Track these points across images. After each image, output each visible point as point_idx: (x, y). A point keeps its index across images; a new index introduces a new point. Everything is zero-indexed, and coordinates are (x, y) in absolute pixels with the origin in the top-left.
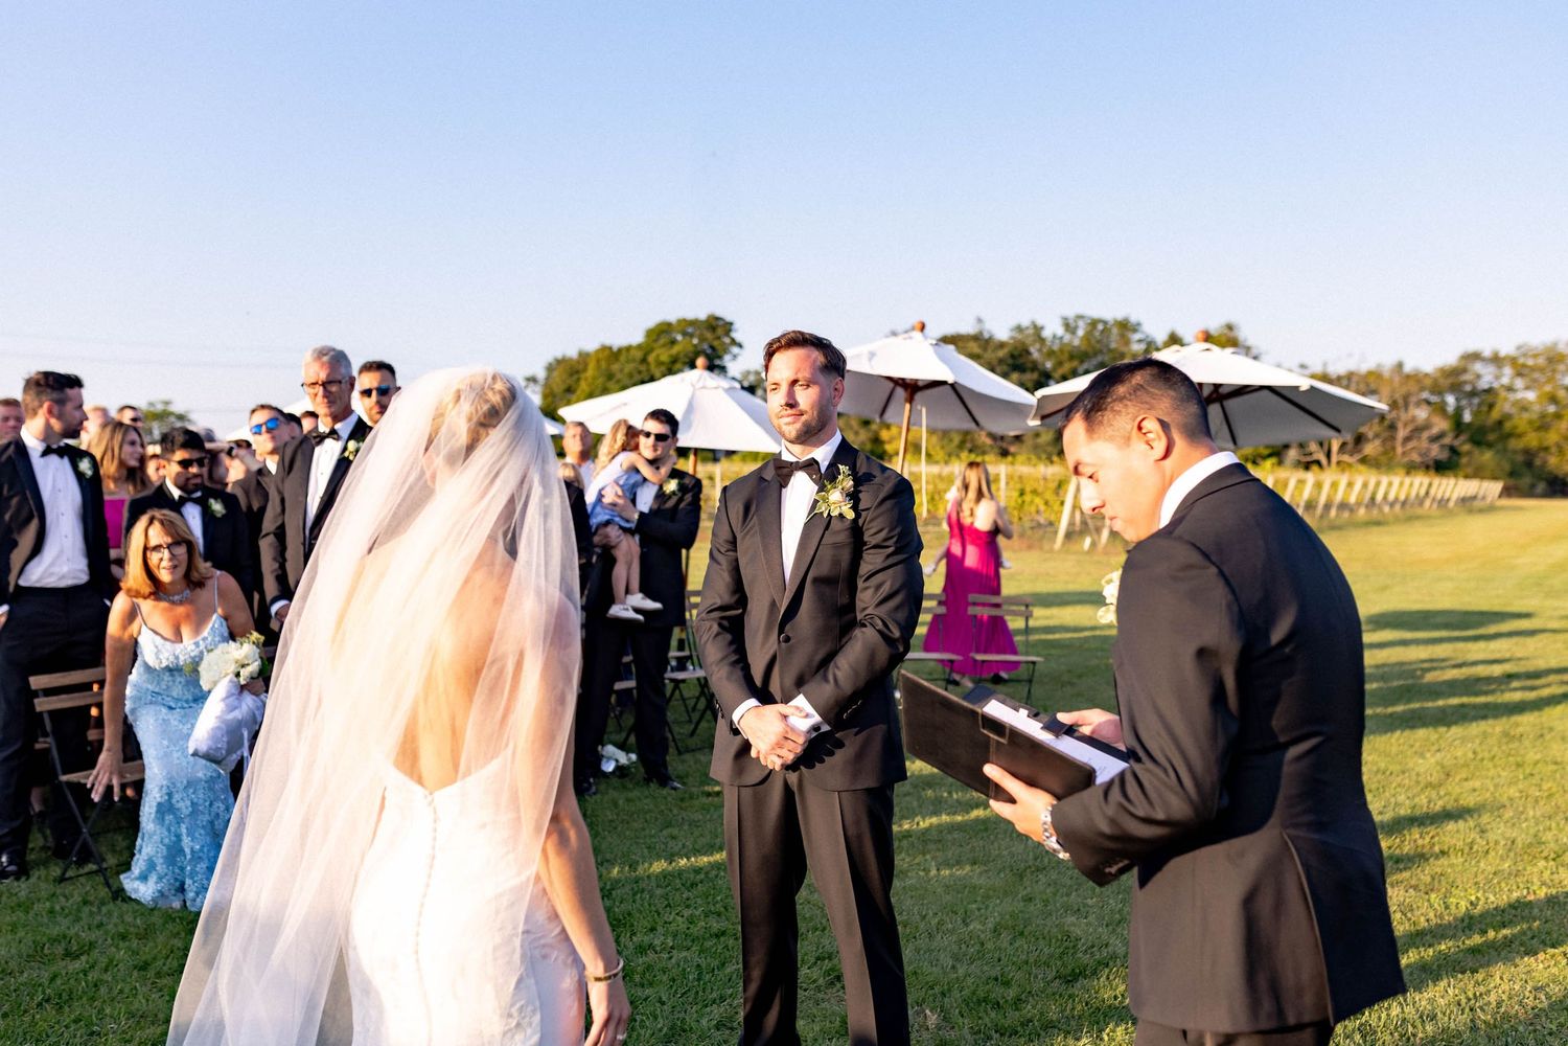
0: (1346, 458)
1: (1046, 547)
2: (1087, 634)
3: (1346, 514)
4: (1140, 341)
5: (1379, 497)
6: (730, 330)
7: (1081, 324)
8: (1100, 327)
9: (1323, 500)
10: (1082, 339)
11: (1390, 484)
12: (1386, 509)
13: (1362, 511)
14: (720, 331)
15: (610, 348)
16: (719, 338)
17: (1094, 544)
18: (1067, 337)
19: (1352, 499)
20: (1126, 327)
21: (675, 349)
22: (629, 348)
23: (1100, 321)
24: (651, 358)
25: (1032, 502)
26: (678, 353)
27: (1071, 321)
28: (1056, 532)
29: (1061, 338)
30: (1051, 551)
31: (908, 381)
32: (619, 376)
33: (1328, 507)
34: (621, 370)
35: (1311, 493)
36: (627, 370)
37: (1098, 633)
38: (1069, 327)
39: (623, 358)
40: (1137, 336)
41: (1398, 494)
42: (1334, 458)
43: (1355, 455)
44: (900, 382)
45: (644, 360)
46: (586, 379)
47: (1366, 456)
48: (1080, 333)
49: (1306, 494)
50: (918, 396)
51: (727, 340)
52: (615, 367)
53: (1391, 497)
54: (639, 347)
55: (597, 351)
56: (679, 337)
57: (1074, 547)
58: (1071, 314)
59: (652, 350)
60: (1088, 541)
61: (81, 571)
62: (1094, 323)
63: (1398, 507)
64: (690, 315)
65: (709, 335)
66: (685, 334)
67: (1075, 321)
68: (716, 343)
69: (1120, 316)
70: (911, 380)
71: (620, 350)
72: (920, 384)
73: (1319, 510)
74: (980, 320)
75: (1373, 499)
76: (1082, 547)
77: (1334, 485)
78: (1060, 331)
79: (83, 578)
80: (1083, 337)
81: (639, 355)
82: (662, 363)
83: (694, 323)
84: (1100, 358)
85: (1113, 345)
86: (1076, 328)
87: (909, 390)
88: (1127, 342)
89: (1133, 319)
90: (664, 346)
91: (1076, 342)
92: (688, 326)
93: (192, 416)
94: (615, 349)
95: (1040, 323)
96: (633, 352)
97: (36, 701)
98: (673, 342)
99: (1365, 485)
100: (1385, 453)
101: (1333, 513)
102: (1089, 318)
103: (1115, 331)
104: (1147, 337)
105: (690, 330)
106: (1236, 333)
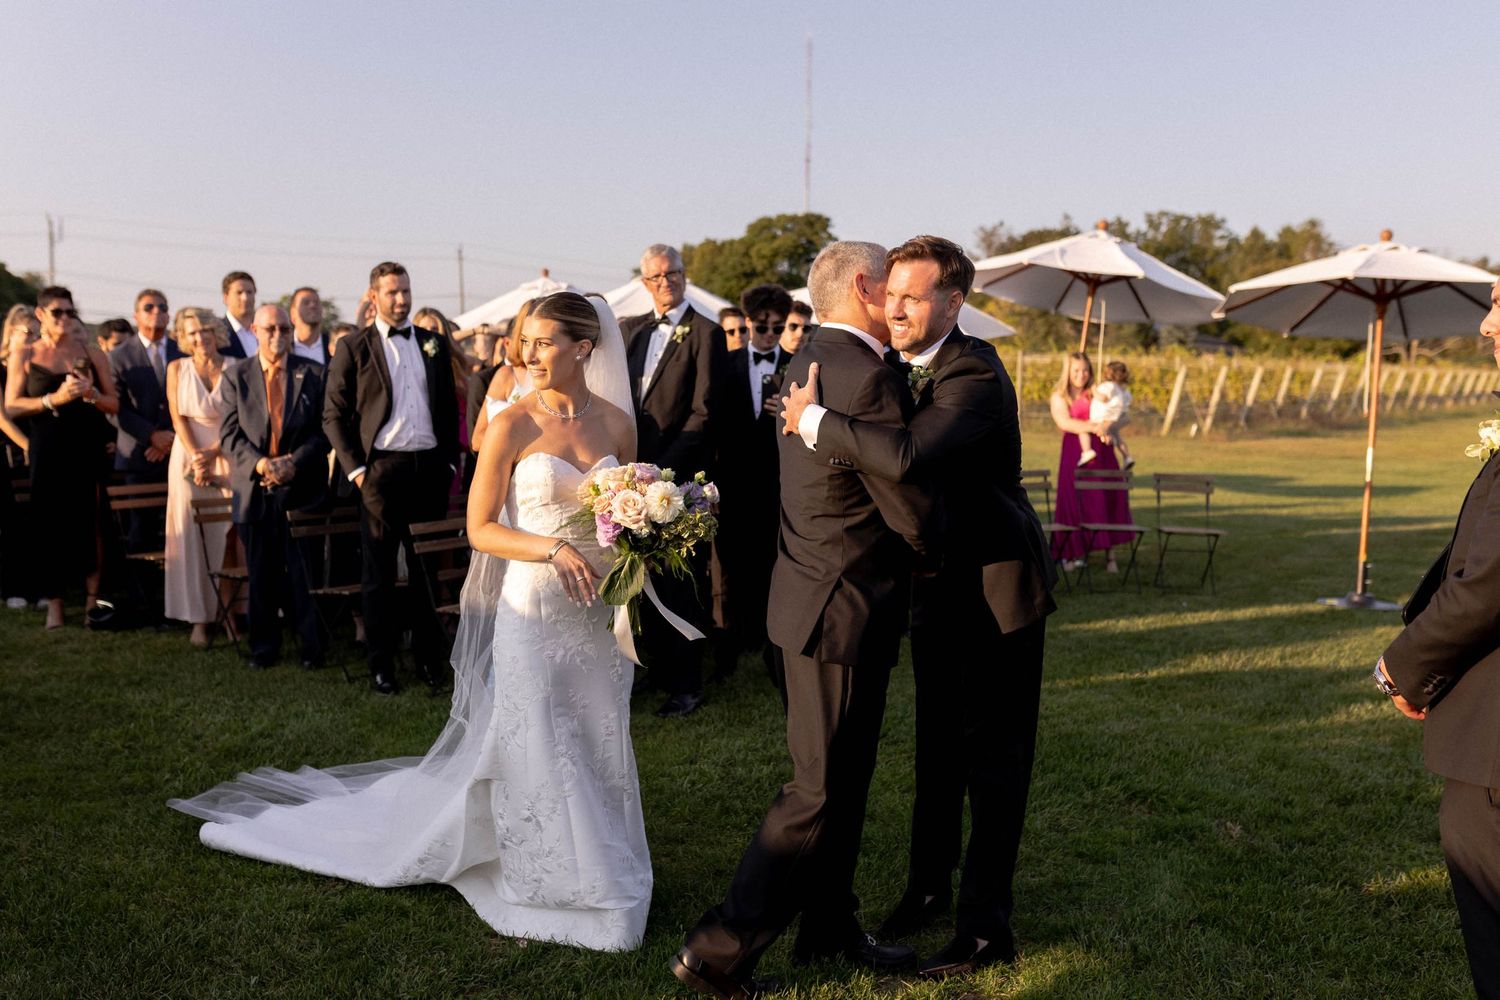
0: (1426, 352)
1: (1154, 433)
2: (1226, 513)
3: (1434, 407)
4: (1222, 237)
5: (1467, 389)
6: (827, 226)
7: (1165, 220)
8: (1184, 223)
9: (1413, 391)
10: (1165, 235)
11: (1478, 377)
12: (1473, 402)
13: (1449, 404)
14: (818, 227)
15: (714, 242)
16: (817, 233)
17: (1199, 430)
18: (1151, 234)
19: (1442, 391)
20: (1210, 223)
21: (776, 244)
22: (732, 242)
23: (1182, 217)
24: (753, 252)
25: (1140, 390)
26: (779, 248)
27: (1155, 218)
28: (1162, 420)
29: (1145, 234)
30: (1159, 436)
31: (1091, 276)
32: (722, 269)
33: (1417, 398)
34: (725, 263)
35: (1403, 385)
36: (730, 263)
37: (1236, 512)
38: (1153, 223)
39: (726, 251)
40: (1219, 233)
41: (1485, 387)
42: (1414, 352)
43: (1436, 349)
44: (1083, 276)
45: (746, 254)
46: (692, 271)
47: (1446, 350)
48: (1164, 229)
49: (1398, 386)
50: (1100, 290)
51: (824, 235)
52: (719, 260)
53: (1479, 389)
54: (742, 241)
55: (702, 245)
56: (779, 233)
57: (1180, 434)
58: (1154, 210)
59: (753, 245)
60: (1194, 428)
61: (428, 437)
62: (1177, 219)
63: (1484, 400)
64: (790, 211)
65: (808, 231)
66: (785, 229)
67: (1159, 218)
68: (814, 238)
69: (1204, 212)
70: (1094, 274)
71: (724, 244)
72: (1103, 279)
73: (1409, 402)
74: (1067, 217)
75: (1460, 392)
76: (1188, 433)
77: (1425, 379)
78: (1144, 227)
79: (431, 443)
80: (1166, 233)
81: (742, 249)
82: (764, 257)
83: (794, 219)
84: (1181, 254)
85: (1196, 241)
86: (1160, 224)
87: (1092, 284)
88: (1210, 238)
89: (1218, 216)
90: (766, 240)
91: (1160, 237)
92: (789, 222)
93: (337, 303)
94: (719, 242)
95: (1125, 219)
96: (736, 246)
97: (415, 545)
98: (774, 237)
99: (1454, 378)
100: (1466, 347)
101: (1422, 405)
102: (1173, 215)
103: (1198, 227)
104: (1231, 234)
105: (789, 226)
106: (1318, 230)
